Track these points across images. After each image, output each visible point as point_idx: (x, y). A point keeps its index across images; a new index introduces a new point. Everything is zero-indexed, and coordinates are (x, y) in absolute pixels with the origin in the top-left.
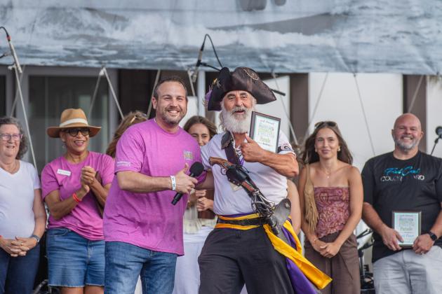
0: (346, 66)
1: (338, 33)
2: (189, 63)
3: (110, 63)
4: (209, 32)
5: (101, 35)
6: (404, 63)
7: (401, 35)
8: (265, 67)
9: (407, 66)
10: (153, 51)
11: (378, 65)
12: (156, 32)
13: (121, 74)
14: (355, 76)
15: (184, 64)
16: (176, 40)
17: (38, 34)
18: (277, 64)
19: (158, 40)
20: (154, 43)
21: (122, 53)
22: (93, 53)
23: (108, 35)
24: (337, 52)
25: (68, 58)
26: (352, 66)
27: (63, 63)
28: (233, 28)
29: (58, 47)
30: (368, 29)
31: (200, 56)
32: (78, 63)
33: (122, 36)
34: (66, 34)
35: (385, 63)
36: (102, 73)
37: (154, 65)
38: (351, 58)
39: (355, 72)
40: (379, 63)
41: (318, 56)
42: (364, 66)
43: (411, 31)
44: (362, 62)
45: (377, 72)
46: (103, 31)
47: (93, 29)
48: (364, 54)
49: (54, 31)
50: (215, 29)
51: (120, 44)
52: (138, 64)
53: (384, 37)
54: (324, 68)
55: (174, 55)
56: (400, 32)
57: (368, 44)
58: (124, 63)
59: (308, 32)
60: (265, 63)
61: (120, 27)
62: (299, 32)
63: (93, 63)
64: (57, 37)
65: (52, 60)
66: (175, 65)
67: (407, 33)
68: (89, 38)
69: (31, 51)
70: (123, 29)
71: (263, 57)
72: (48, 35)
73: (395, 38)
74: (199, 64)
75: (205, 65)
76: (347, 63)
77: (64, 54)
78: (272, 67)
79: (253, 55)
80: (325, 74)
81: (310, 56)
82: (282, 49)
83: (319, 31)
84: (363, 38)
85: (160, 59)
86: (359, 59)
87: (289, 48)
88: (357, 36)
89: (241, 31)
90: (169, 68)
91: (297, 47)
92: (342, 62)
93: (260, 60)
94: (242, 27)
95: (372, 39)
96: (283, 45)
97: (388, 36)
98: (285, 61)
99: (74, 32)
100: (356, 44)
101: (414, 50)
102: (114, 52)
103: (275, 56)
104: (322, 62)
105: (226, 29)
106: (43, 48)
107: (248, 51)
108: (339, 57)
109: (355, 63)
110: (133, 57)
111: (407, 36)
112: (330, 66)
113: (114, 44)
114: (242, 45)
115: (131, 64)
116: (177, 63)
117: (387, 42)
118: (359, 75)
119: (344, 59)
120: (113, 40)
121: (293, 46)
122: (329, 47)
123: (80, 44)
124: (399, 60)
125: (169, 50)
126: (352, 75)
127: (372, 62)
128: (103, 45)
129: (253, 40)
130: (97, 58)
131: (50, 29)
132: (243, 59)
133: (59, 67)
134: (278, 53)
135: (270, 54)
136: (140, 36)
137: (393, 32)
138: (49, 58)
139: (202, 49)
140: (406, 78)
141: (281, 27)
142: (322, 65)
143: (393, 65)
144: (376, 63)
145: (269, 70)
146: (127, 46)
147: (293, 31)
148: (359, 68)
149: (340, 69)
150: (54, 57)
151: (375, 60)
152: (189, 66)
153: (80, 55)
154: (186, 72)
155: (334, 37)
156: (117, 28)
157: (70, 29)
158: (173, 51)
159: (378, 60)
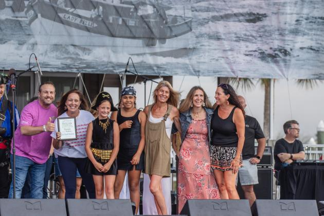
0: (194, 73)
1: (190, 57)
2: (120, 71)
3: (82, 71)
4: (131, 56)
5: (78, 57)
6: (221, 71)
7: (220, 58)
8: (156, 73)
9: (223, 73)
10: (103, 65)
12: (104, 56)
13: (85, 76)
15: (117, 71)
16: (114, 60)
17: (48, 57)
18: (162, 72)
19: (105, 59)
20: (103, 61)
21: (88, 66)
22: (74, 66)
23: (81, 57)
24: (190, 66)
25: (63, 68)
26: (197, 73)
27: (60, 70)
28: (141, 54)
29: (58, 63)
30: (205, 55)
31: (126, 68)
32: (67, 71)
33: (88, 58)
34: (62, 57)
36: (79, 75)
37: (103, 71)
38: (197, 69)
39: (199, 76)
41: (181, 68)
42: (203, 73)
43: (225, 56)
44: (202, 71)
46: (79, 55)
47: (75, 54)
48: (203, 67)
49: (56, 56)
50: (132, 55)
51: (87, 61)
52: (96, 71)
53: (212, 59)
54: (184, 74)
55: (113, 67)
56: (219, 57)
57: (204, 62)
58: (89, 71)
59: (176, 57)
60: (156, 71)
61: (87, 54)
62: (172, 57)
63: (75, 71)
64: (58, 58)
65: (55, 69)
66: (113, 72)
67: (223, 57)
68: (72, 58)
69: (46, 65)
70: (89, 55)
71: (155, 68)
72: (53, 57)
73: (217, 60)
74: (126, 71)
75: (129, 72)
76: (195, 71)
77: (61, 66)
78: (160, 73)
79: (150, 67)
80: (183, 77)
81: (177, 68)
82: (164, 65)
83: (181, 56)
84: (202, 60)
85: (106, 69)
86: (200, 69)
87: (167, 64)
88: (199, 59)
89: (145, 56)
90: (111, 73)
91: (171, 64)
92: (192, 71)
93: (153, 70)
94: (145, 54)
95: (206, 60)
96: (164, 63)
97: (214, 59)
98: (165, 70)
99: (66, 56)
100: (199, 63)
101: (226, 66)
102: (85, 65)
103: (161, 68)
104: (183, 71)
105: (138, 55)
106: (51, 63)
107: (148, 65)
108: (191, 68)
109: (199, 71)
110: (93, 68)
111: (223, 59)
112: (186, 73)
113: (85, 61)
114: (145, 62)
115: (93, 71)
116: (115, 71)
117: (213, 62)
118: (201, 77)
119: (194, 69)
120: (84, 60)
121: (169, 63)
122: (187, 64)
123: (69, 62)
125: (110, 65)
126: (197, 77)
128: (79, 62)
129: (150, 60)
130: (76, 68)
131: (54, 54)
132: (146, 69)
133: (58, 72)
134: (162, 67)
135: (158, 67)
136: (97, 58)
137: (216, 57)
138: (54, 68)
139: (128, 64)
140: (219, 79)
141: (163, 54)
142: (183, 72)
143: (216, 72)
144: (209, 71)
145: (158, 75)
146: (91, 62)
147: (169, 56)
149: (191, 74)
150: (56, 68)
152: (120, 72)
153: (68, 67)
154: (119, 75)
155: (189, 59)
156: (86, 54)
157: (64, 54)
158: (112, 65)
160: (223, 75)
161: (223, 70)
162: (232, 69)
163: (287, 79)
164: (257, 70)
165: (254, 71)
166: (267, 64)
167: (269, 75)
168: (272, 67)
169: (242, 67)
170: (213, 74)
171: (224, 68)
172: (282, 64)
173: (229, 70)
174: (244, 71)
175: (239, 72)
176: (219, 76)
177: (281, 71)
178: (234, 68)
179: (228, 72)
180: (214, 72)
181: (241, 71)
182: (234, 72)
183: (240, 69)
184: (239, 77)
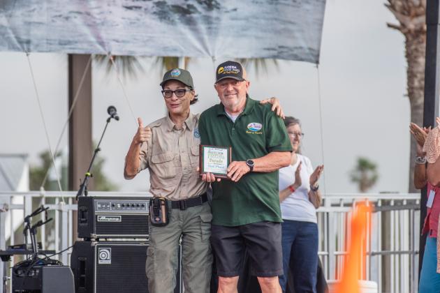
6: (76, 42)
9: (79, 46)
11: (51, 44)
14: (27, 55)
35: (57, 42)
40: (52, 42)
42: (37, 46)
44: (34, 41)
45: (50, 51)
48: (37, 33)
101: (86, 30)
109: (28, 42)
124: (71, 39)
127: (45, 41)
140: (71, 58)
143: (65, 44)
144: (49, 42)
148: (32, 47)
151: (47, 40)
159: (50, 40)
160: (79, 49)
161: (81, 39)
162: (98, 37)
163: (213, 57)
164: (151, 39)
165: (144, 42)
166: (171, 27)
167: (175, 50)
168: (181, 33)
169: (119, 33)
170: (58, 47)
171: (81, 35)
172: (202, 27)
173: (93, 39)
174: (123, 41)
175: (113, 43)
176: (71, 52)
177: (201, 40)
178: (104, 35)
179: (90, 43)
180: (60, 44)
181: (117, 41)
182: (102, 44)
183: (117, 37)
184: (114, 53)
